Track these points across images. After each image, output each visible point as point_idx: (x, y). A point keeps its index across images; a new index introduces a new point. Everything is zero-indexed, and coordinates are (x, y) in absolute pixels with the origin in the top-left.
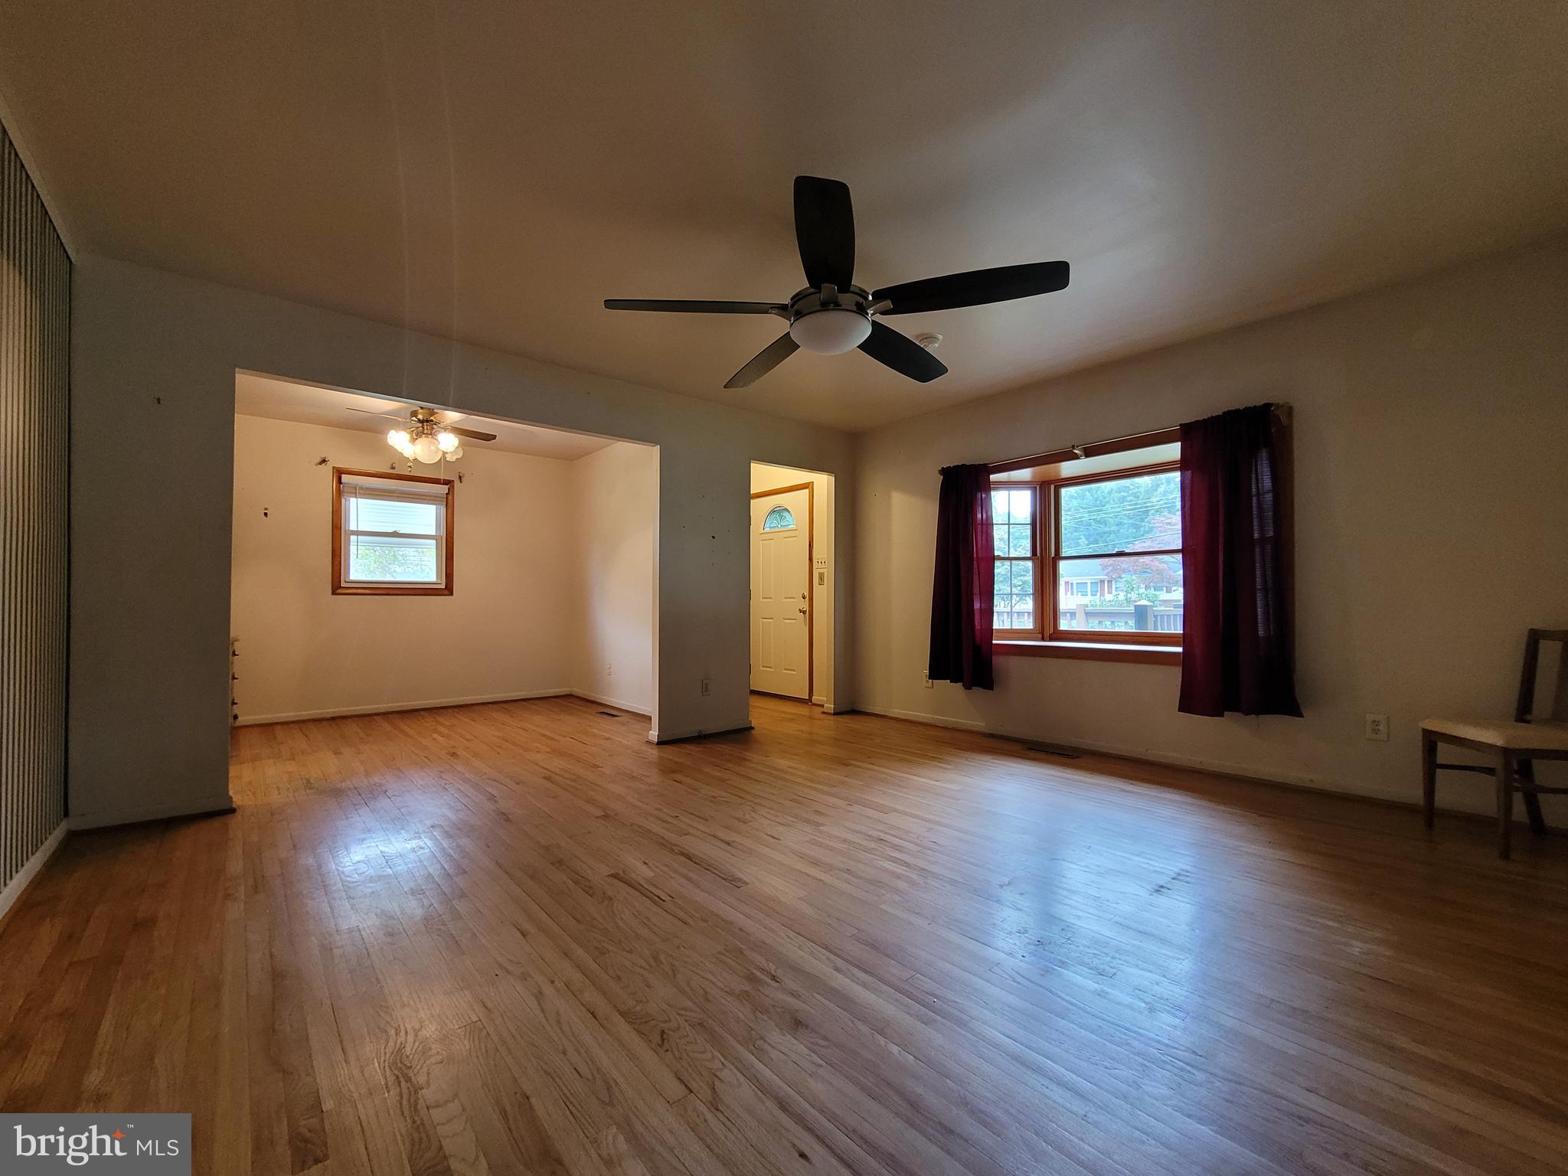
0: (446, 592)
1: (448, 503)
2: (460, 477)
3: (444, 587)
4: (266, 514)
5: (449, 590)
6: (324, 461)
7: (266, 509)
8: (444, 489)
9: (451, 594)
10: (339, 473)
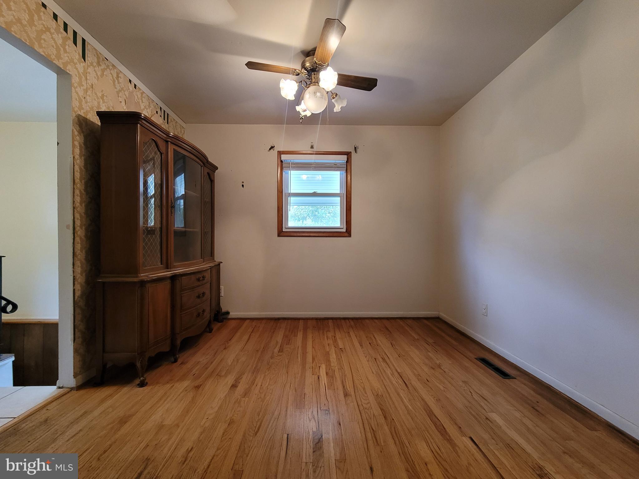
0: (347, 234)
1: (347, 167)
2: (355, 148)
3: (345, 231)
4: (243, 186)
5: (348, 233)
6: (272, 148)
7: (243, 182)
8: (345, 158)
9: (350, 236)
10: (280, 153)
